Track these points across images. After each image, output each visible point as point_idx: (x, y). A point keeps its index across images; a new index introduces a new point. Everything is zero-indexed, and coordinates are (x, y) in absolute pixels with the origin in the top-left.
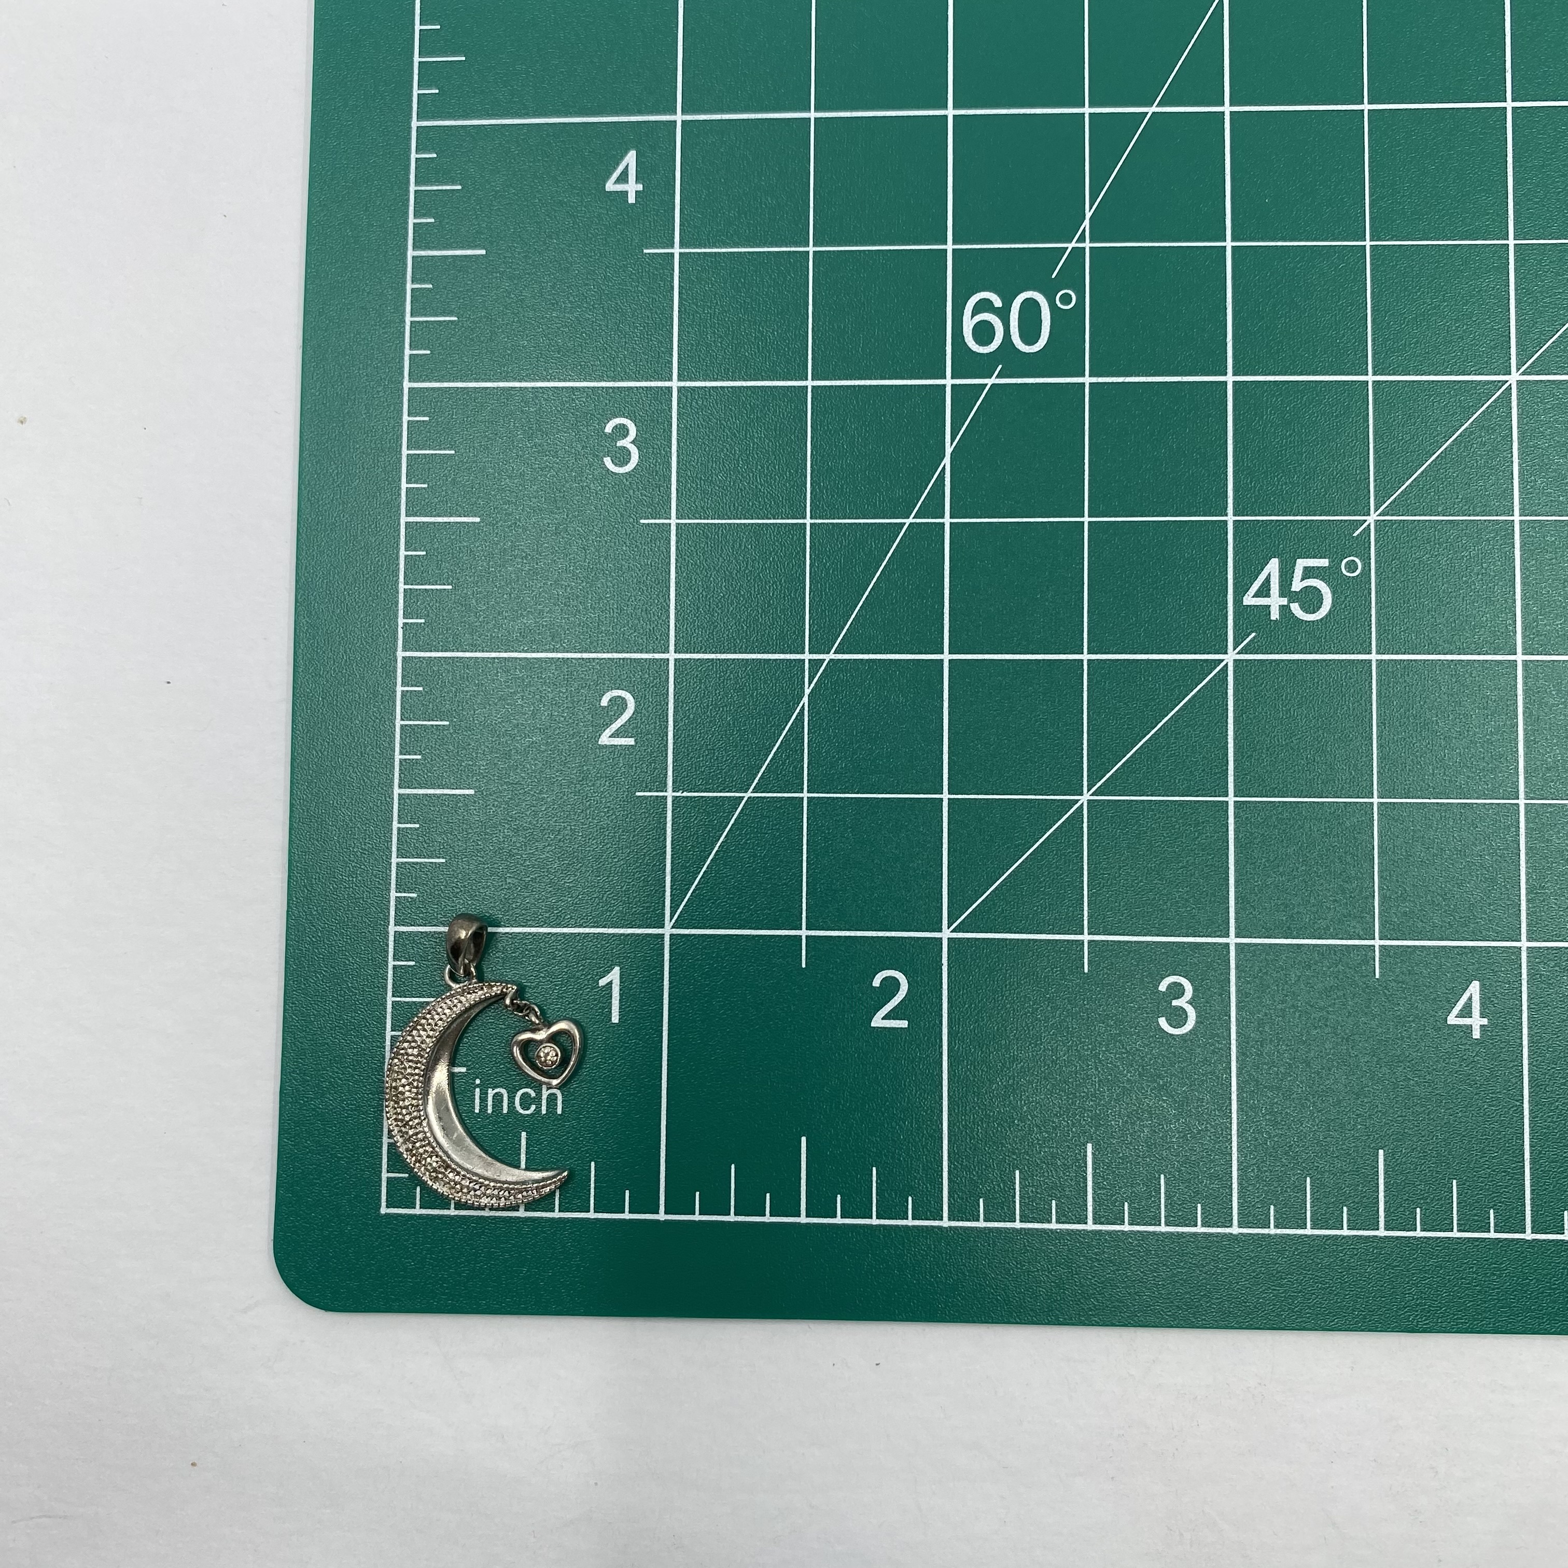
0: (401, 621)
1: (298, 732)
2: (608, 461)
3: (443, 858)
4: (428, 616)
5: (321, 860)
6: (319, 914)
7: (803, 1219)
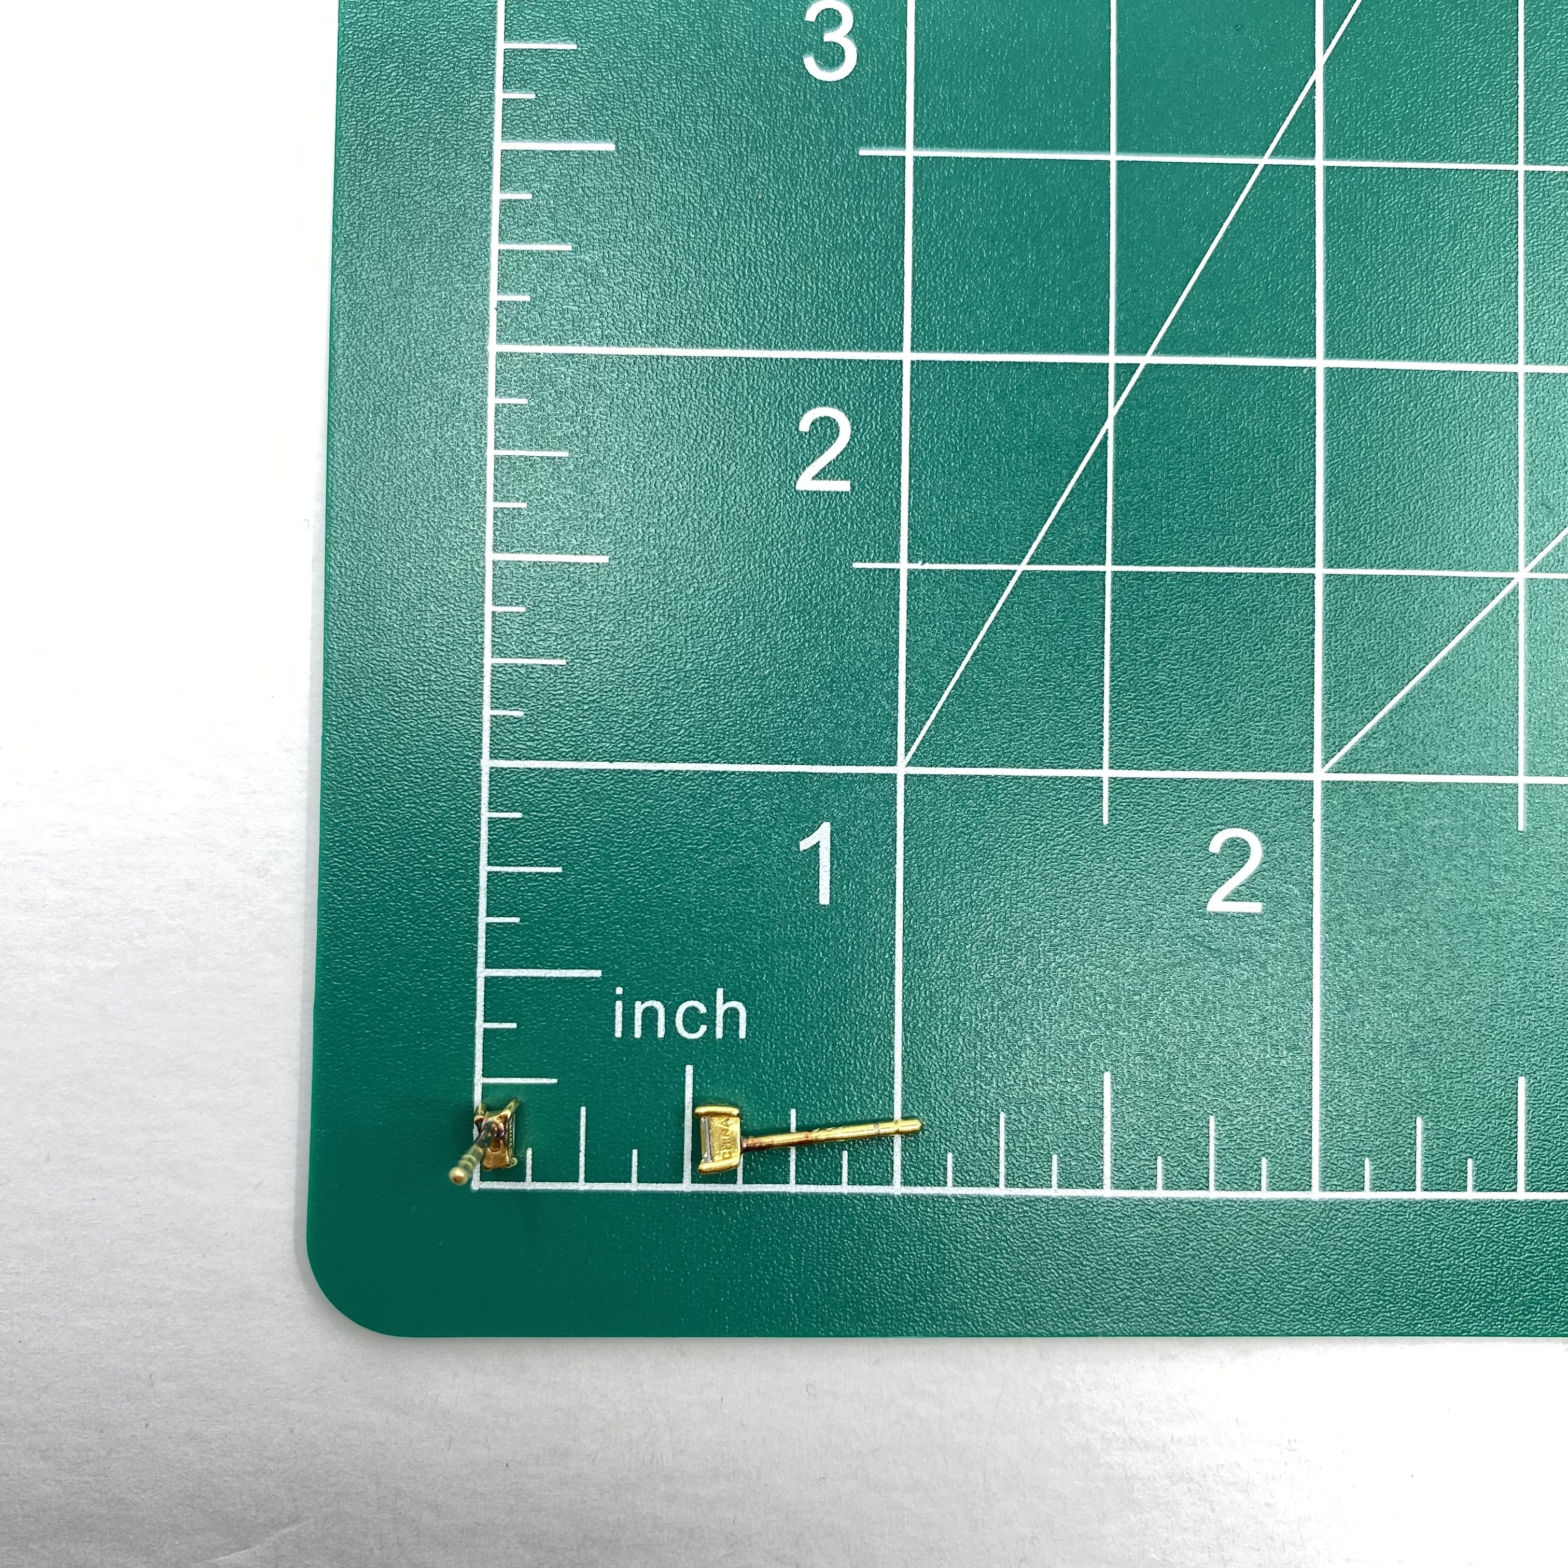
0: (494, 297)
1: (336, 465)
2: (810, 63)
3: (561, 657)
4: (535, 291)
5: (375, 659)
6: (373, 740)
7: (1107, 1192)
